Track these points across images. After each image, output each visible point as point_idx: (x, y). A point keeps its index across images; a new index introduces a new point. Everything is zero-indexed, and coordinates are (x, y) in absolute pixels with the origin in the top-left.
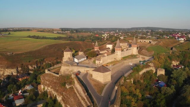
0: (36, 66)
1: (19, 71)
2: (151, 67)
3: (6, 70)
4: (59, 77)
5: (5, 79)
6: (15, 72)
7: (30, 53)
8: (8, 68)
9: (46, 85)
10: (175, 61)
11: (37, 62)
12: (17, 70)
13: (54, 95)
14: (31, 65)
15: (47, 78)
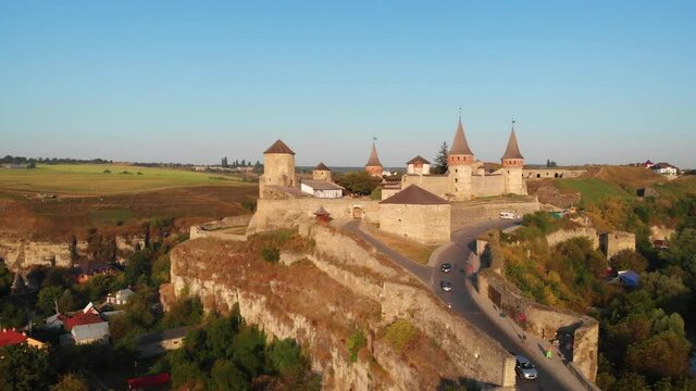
0: (143, 243)
1: (79, 253)
2: (584, 230)
3: (33, 245)
4: (246, 242)
5: (24, 278)
6: (63, 257)
7: (121, 198)
8: (36, 238)
9: (196, 276)
10: (660, 228)
11: (147, 226)
12: (74, 250)
13: (230, 306)
14: (125, 236)
15: (196, 252)
